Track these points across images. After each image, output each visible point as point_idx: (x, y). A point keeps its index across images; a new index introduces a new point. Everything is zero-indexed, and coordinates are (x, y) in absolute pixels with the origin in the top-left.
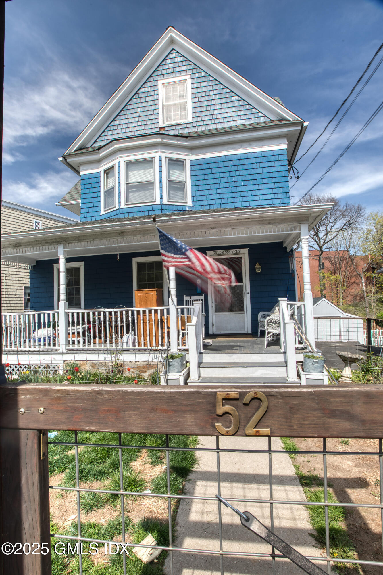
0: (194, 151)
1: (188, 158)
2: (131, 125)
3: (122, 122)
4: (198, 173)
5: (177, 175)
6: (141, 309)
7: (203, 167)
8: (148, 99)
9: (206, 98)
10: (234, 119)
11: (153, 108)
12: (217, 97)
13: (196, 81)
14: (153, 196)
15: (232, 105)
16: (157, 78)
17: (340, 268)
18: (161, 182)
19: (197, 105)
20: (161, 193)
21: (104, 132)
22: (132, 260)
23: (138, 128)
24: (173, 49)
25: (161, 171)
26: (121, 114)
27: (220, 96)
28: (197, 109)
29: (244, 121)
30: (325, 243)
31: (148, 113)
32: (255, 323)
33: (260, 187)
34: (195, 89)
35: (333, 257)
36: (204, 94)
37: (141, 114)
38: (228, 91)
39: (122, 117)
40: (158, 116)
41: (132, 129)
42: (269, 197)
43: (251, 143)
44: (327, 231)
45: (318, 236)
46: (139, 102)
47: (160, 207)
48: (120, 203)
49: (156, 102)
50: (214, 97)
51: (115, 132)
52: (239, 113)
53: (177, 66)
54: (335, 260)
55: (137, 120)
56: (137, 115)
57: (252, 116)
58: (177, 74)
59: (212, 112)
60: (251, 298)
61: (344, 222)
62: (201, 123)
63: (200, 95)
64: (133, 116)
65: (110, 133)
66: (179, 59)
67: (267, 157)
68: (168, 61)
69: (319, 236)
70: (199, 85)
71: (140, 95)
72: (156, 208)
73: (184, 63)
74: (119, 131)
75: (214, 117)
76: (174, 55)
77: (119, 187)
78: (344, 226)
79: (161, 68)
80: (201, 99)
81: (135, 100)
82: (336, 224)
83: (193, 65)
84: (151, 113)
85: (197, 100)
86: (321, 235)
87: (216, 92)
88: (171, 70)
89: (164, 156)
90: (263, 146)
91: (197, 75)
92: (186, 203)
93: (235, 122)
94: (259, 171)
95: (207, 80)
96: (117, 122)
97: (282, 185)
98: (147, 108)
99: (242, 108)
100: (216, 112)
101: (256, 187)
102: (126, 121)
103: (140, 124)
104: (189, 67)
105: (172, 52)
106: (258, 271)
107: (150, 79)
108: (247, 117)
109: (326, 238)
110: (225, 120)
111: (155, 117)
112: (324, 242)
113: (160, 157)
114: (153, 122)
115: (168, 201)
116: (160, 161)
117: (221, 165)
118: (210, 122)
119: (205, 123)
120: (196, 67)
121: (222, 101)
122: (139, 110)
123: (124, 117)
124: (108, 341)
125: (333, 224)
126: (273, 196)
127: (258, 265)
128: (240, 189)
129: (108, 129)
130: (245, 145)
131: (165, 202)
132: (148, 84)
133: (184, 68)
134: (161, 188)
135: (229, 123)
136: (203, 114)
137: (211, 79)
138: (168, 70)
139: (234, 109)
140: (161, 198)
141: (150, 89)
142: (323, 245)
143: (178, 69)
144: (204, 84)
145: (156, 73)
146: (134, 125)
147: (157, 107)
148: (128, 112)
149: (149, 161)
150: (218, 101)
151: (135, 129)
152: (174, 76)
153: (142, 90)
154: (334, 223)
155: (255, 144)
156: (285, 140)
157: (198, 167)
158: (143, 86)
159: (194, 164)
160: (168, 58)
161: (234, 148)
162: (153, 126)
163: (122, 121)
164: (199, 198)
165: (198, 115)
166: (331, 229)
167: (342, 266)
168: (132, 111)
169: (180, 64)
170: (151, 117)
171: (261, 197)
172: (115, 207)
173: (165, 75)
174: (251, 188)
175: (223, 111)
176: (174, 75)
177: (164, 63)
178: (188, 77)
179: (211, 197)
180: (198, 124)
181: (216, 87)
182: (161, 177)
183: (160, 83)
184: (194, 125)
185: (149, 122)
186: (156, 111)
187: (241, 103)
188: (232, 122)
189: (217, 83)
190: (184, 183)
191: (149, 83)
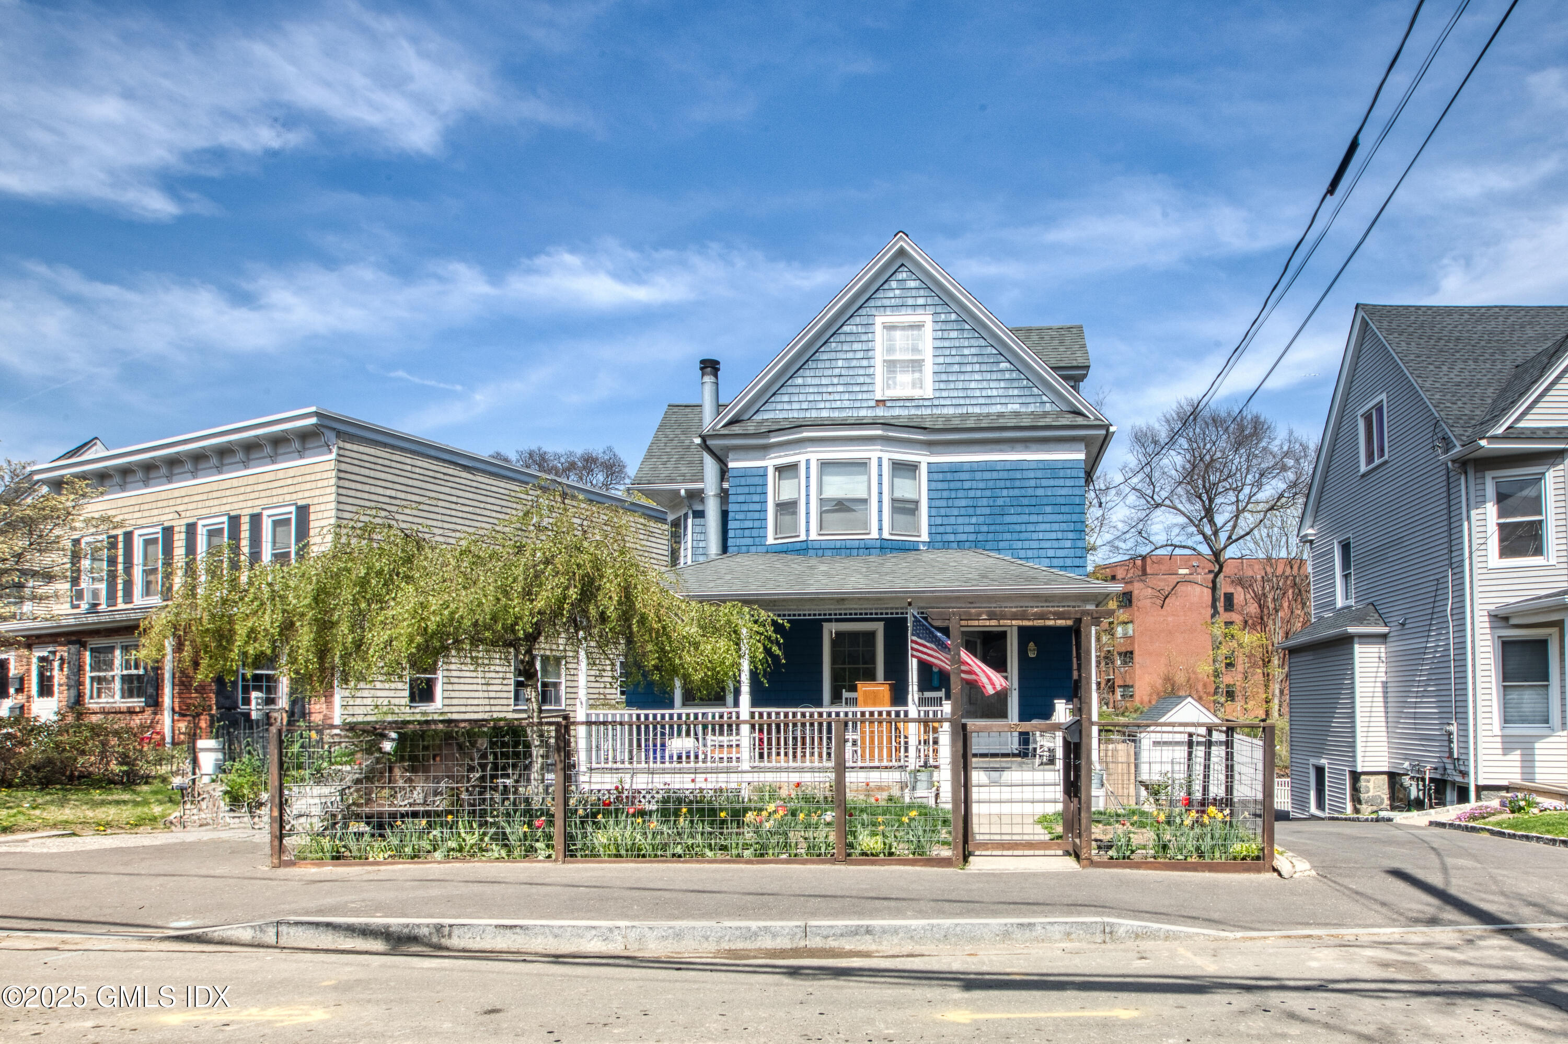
0: (934, 449)
1: (924, 459)
2: (824, 390)
3: (809, 381)
4: (940, 486)
5: (906, 489)
6: (867, 709)
7: (949, 476)
8: (856, 346)
9: (957, 359)
10: (1003, 400)
11: (865, 363)
12: (975, 359)
13: (942, 327)
14: (866, 523)
15: (1000, 376)
16: (873, 311)
17: (1277, 611)
18: (880, 501)
19: (942, 368)
20: (880, 521)
21: (774, 394)
22: (822, 626)
23: (837, 397)
24: (903, 265)
25: (880, 484)
26: (806, 366)
27: (980, 359)
28: (943, 375)
29: (1018, 406)
30: (1230, 541)
31: (856, 371)
32: (1025, 738)
33: (1040, 518)
34: (938, 341)
35: (1259, 577)
36: (954, 352)
37: (844, 372)
38: (994, 351)
39: (808, 373)
40: (874, 379)
41: (826, 397)
42: (1053, 535)
43: (1028, 444)
44: (1238, 507)
45: (1211, 521)
46: (839, 349)
47: (878, 544)
48: (808, 531)
49: (870, 353)
50: (970, 359)
51: (795, 398)
52: (1011, 392)
53: (909, 295)
54: (1263, 588)
55: (835, 381)
56: (837, 371)
57: (1031, 400)
58: (910, 311)
59: (967, 385)
60: (1020, 696)
61: (1282, 486)
62: (948, 402)
63: (947, 352)
64: (829, 372)
65: (786, 398)
66: (912, 284)
67: (1052, 469)
68: (894, 284)
69: (1216, 520)
70: (946, 335)
71: (843, 338)
72: (870, 544)
73: (922, 292)
74: (802, 397)
75: (970, 393)
76: (904, 275)
77: (808, 503)
78: (1279, 499)
79: (880, 294)
80: (948, 360)
81: (834, 345)
82: (1264, 488)
83: (937, 298)
84: (861, 372)
85: (941, 360)
86: (1219, 520)
87: (973, 351)
88: (898, 302)
89: (886, 456)
90: (1048, 451)
91: (943, 316)
92: (919, 536)
93: (1004, 406)
94: (1040, 492)
95: (959, 327)
96: (800, 381)
97: (1075, 517)
98: (854, 363)
99: (1016, 384)
100: (973, 385)
101: (1034, 518)
102: (816, 381)
103: (840, 388)
104: (930, 301)
105: (900, 270)
106: (1032, 655)
107: (861, 312)
108: (1023, 400)
109: (1234, 527)
110: (988, 401)
111: (868, 380)
112: (1230, 537)
113: (880, 459)
114: (865, 388)
115: (892, 534)
116: (880, 465)
117: (978, 475)
118: (962, 402)
119: (955, 402)
120: (941, 302)
121: (984, 368)
122: (840, 363)
123: (812, 373)
124: (816, 754)
125: (1255, 490)
126: (1060, 535)
127: (1031, 645)
128: (1008, 519)
129: (783, 390)
130: (1019, 446)
131: (886, 535)
132: (857, 320)
133: (921, 301)
134: (880, 511)
135: (994, 407)
136: (952, 386)
137: (967, 327)
138: (893, 300)
139: (1002, 384)
140: (880, 529)
141: (860, 329)
142: (1225, 547)
143: (910, 302)
144: (954, 334)
145: (872, 303)
146: (830, 389)
147: (872, 362)
148: (820, 365)
149: (863, 465)
150: (977, 368)
151: (831, 398)
152: (904, 313)
153: (846, 329)
154: (1259, 484)
155: (1034, 446)
156: (1082, 446)
157: (941, 476)
158: (848, 322)
159: (933, 469)
160: (893, 278)
161: (1001, 451)
162: (865, 396)
163: (809, 379)
164: (941, 529)
165: (942, 386)
166: (1248, 503)
167: (1281, 606)
168: (828, 364)
169: (914, 293)
170: (861, 380)
171: (1041, 536)
172: (798, 536)
173: (888, 309)
174: (1025, 518)
175: (985, 384)
176: (903, 311)
177: (886, 286)
178: (928, 319)
179: (960, 529)
180: (942, 402)
181: (974, 342)
182: (880, 493)
183: (879, 320)
184: (936, 402)
185: (857, 388)
186: (871, 371)
187: (1014, 375)
188: (999, 406)
189: (977, 335)
190: (917, 502)
191: (858, 318)
